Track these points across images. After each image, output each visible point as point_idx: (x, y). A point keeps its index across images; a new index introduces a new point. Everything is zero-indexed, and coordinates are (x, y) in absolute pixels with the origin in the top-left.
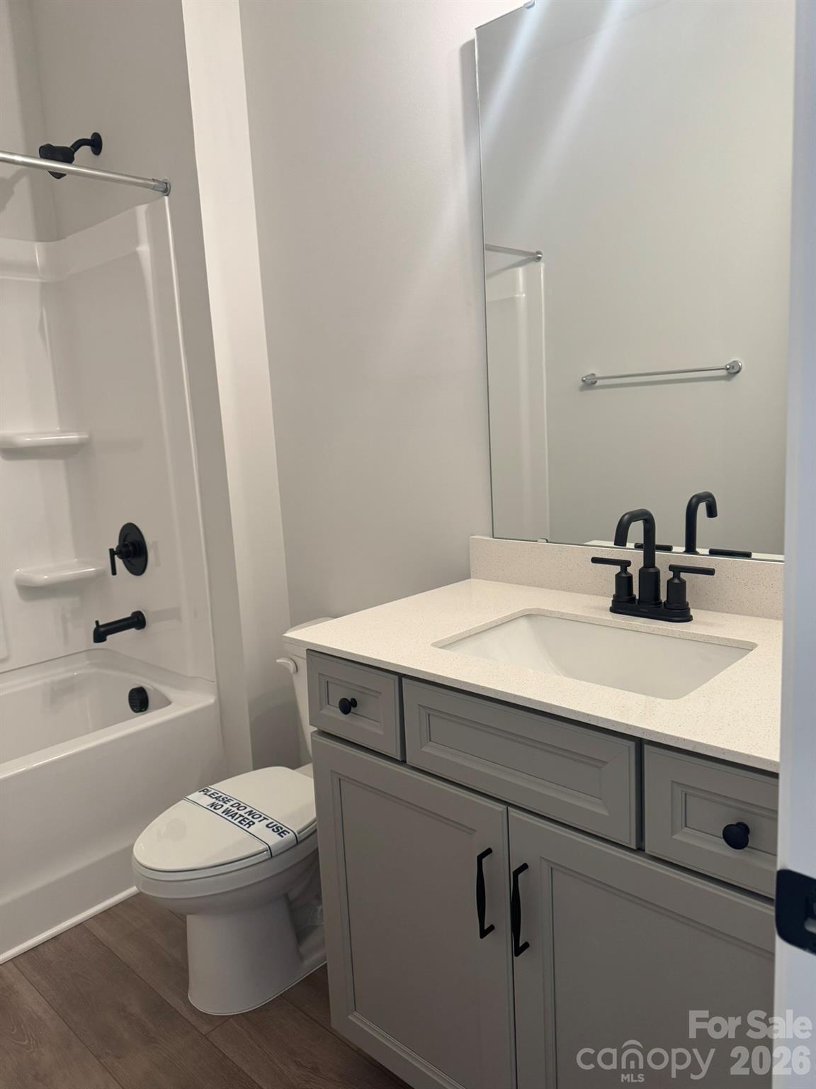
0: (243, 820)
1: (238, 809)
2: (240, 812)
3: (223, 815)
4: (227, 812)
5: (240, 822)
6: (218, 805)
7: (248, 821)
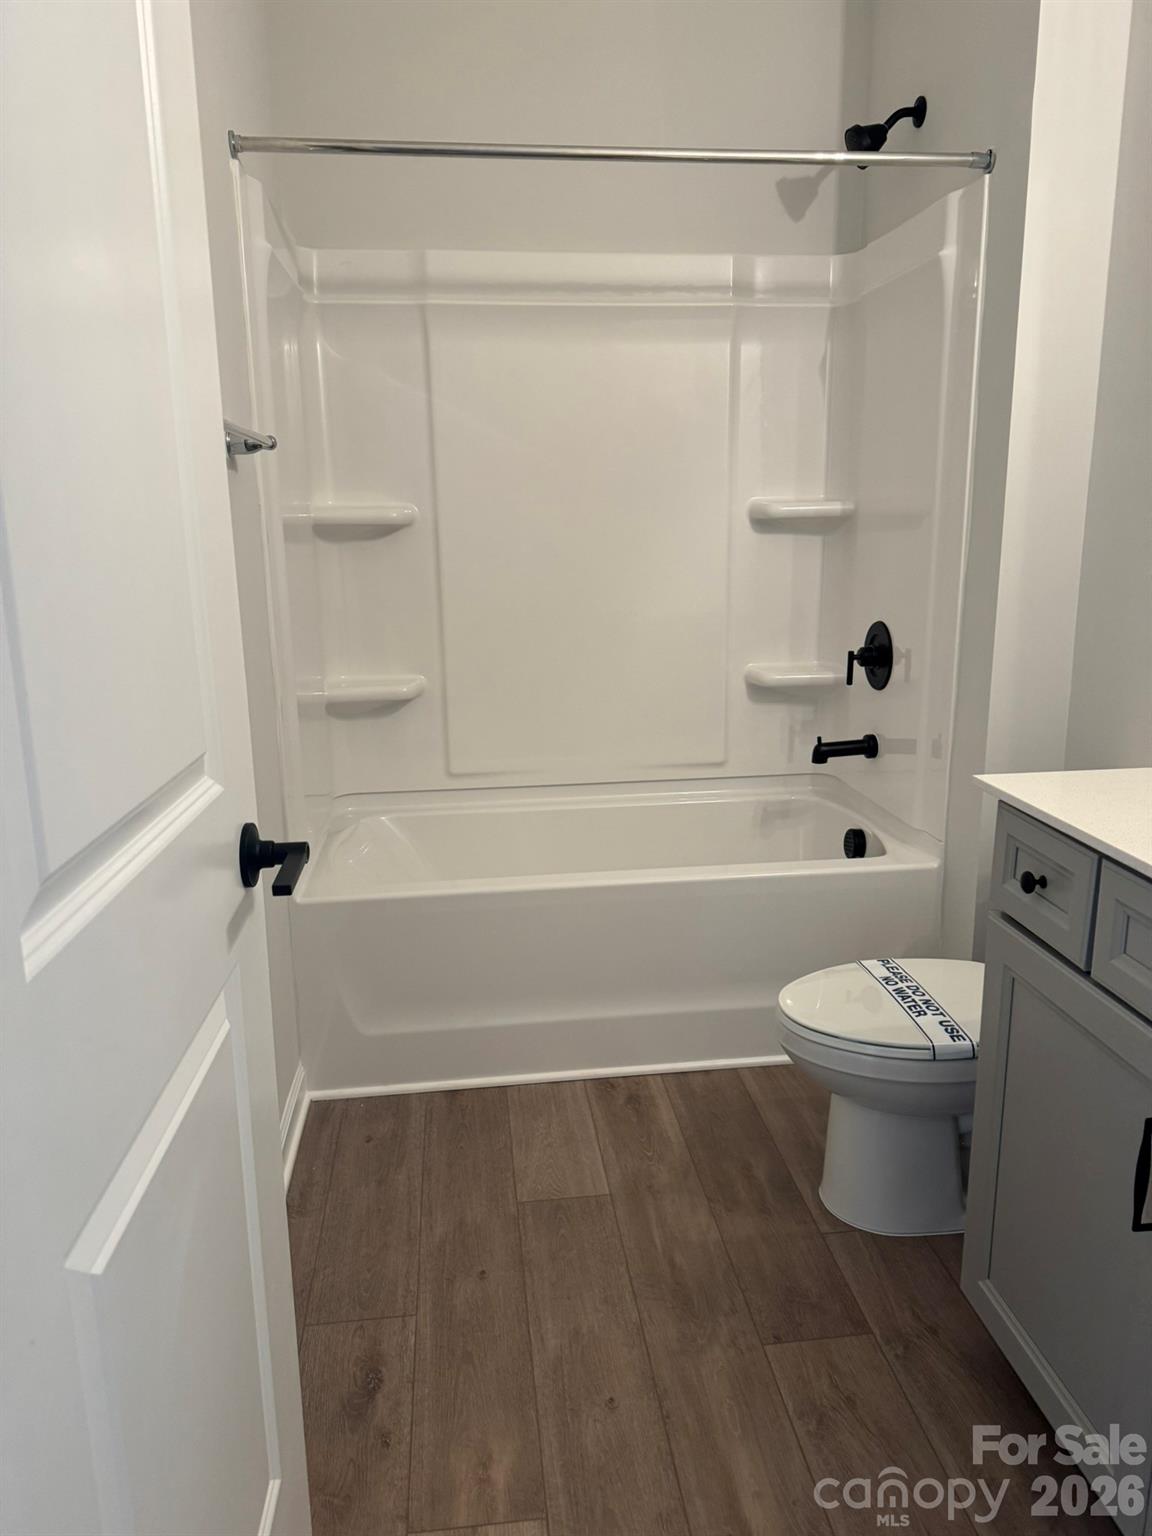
0: (914, 1006)
1: (914, 993)
2: (914, 997)
3: (893, 993)
4: (899, 991)
5: (909, 1007)
6: (892, 980)
7: (919, 1009)
